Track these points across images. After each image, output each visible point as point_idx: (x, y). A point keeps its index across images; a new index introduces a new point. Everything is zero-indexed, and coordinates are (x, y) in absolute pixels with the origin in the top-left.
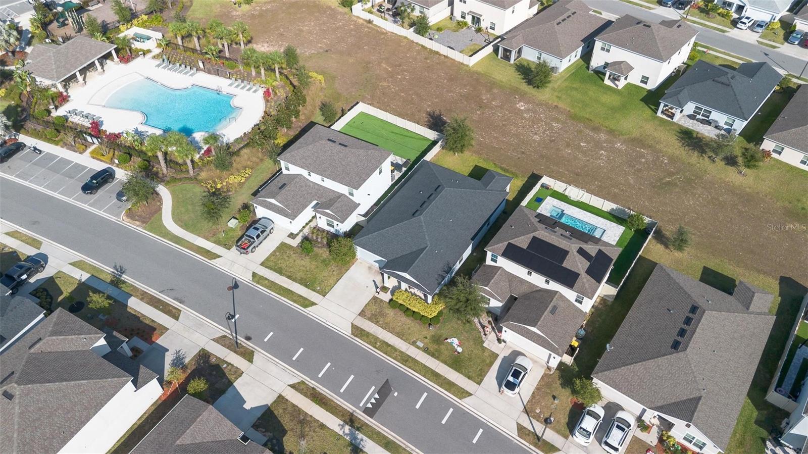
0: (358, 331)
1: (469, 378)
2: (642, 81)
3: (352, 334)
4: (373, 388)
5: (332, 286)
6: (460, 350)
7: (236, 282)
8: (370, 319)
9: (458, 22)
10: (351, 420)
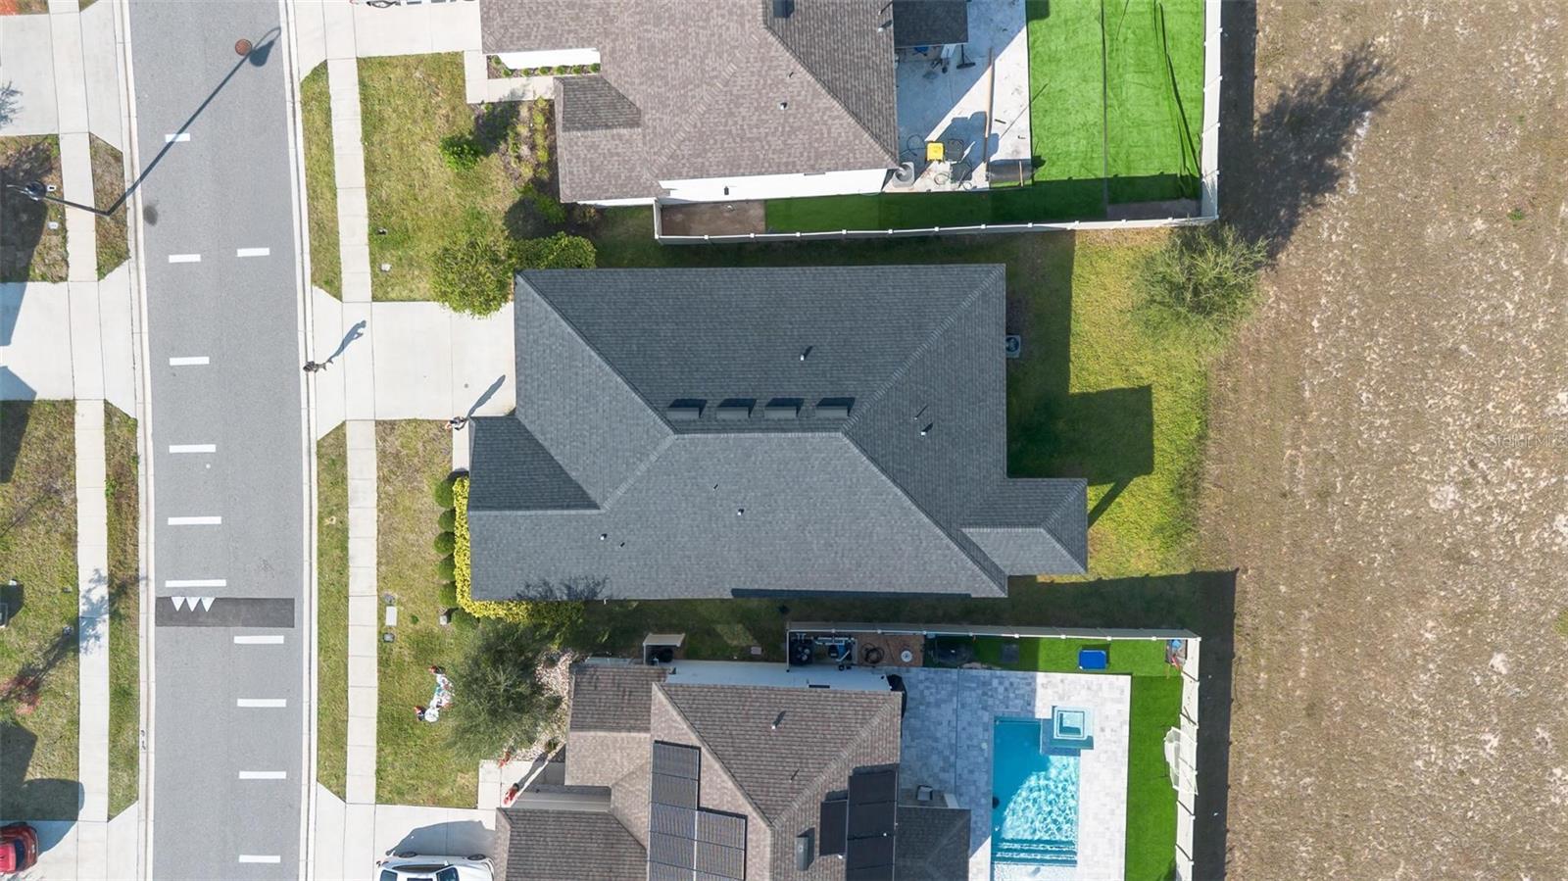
0: (333, 453)
1: (378, 772)
3: (319, 445)
4: (222, 583)
5: (413, 295)
6: (431, 715)
7: (271, 44)
8: (383, 455)
10: (122, 587)
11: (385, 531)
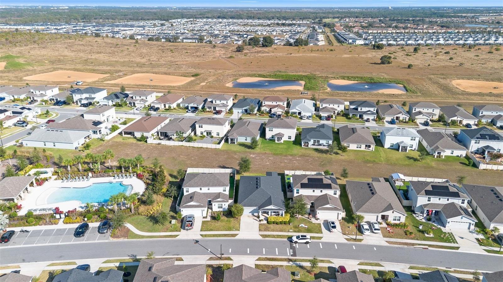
0: (263, 236)
1: (317, 233)
2: (289, 139)
4: (288, 249)
5: (239, 227)
6: (306, 227)
7: (196, 240)
8: (265, 231)
9: (201, 137)
10: (290, 260)
11: (277, 231)
